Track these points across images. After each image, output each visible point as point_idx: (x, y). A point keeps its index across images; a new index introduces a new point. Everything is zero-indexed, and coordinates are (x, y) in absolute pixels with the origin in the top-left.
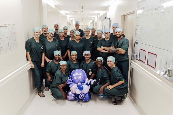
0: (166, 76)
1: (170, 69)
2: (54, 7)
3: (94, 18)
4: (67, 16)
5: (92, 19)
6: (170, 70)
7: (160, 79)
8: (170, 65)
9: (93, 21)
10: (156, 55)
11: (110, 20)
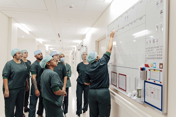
0: (135, 98)
1: (139, 88)
2: (28, 33)
3: (74, 48)
4: (45, 45)
5: (73, 50)
6: (139, 90)
7: (131, 103)
8: (139, 84)
9: (73, 52)
10: (126, 76)
11: (87, 47)
